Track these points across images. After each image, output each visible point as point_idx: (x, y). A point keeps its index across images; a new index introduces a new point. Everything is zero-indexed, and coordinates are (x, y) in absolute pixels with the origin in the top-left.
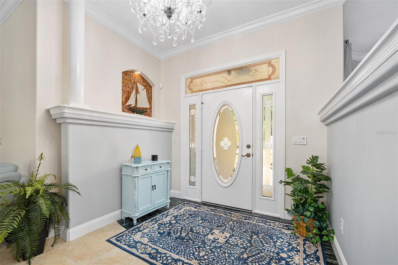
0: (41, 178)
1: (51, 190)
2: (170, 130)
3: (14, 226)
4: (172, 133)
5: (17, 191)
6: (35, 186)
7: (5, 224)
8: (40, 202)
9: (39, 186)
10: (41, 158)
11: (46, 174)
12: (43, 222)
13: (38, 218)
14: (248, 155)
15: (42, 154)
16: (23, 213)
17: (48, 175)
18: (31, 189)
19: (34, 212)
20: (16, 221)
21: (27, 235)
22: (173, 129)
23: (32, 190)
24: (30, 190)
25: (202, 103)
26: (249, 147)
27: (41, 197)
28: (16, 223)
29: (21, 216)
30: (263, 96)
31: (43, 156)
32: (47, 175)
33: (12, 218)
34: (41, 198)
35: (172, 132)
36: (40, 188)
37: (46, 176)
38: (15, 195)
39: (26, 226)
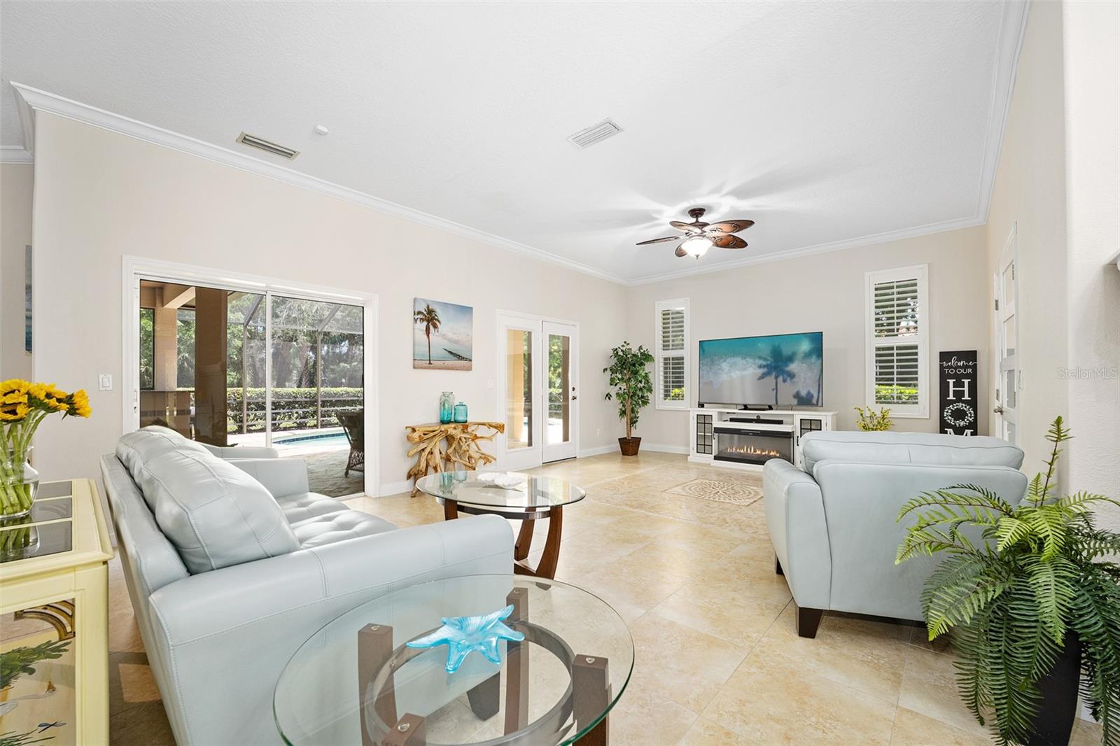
0: (1066, 504)
1: (1103, 554)
3: (963, 616)
5: (990, 523)
6: (1033, 523)
7: (945, 598)
8: (1042, 579)
9: (1042, 526)
10: (1058, 435)
11: (1086, 493)
12: (1047, 651)
13: (1033, 630)
15: (1059, 421)
16: (994, 591)
17: (1092, 497)
18: (1016, 525)
19: (1022, 602)
20: (970, 605)
21: (1001, 663)
23: (1017, 530)
24: (1013, 529)
27: (1048, 566)
28: (969, 610)
29: (986, 598)
31: (1063, 426)
32: (1089, 495)
33: (964, 590)
34: (1048, 568)
36: (1048, 536)
37: (1083, 501)
38: (986, 531)
39: (1000, 635)
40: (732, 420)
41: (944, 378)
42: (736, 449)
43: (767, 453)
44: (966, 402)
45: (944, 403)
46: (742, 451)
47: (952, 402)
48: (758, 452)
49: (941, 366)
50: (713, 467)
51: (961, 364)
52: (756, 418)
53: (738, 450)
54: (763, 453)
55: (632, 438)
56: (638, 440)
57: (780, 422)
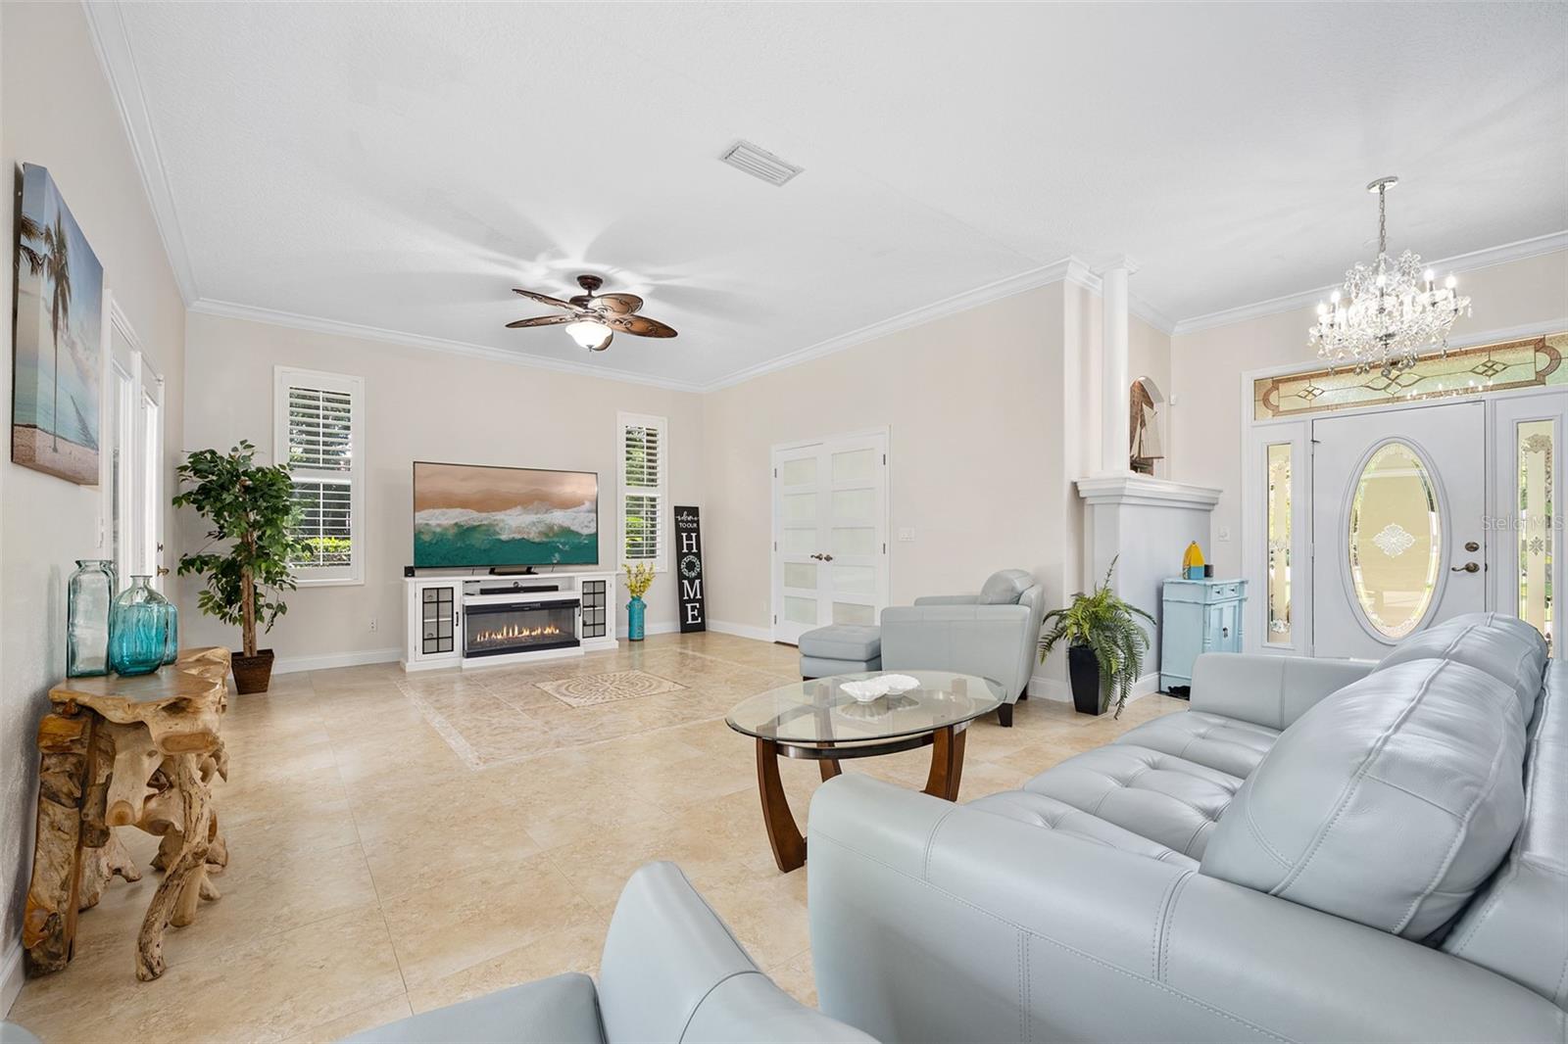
2: (1206, 507)
4: (1212, 513)
14: (1472, 569)
22: (1214, 505)
25: (1313, 441)
26: (1472, 547)
30: (1520, 425)
35: (1209, 511)
40: (484, 592)
41: (679, 530)
42: (490, 635)
43: (539, 631)
44: (694, 554)
45: (680, 556)
46: (499, 637)
47: (686, 555)
48: (526, 633)
49: (676, 520)
50: (467, 670)
51: (690, 518)
52: (512, 586)
53: (493, 636)
54: (533, 634)
55: (259, 652)
56: (268, 655)
57: (555, 588)
